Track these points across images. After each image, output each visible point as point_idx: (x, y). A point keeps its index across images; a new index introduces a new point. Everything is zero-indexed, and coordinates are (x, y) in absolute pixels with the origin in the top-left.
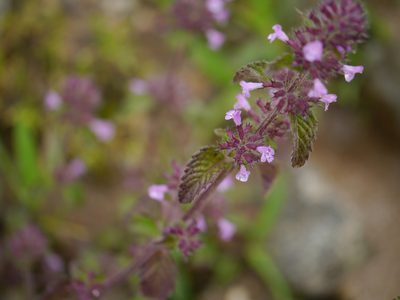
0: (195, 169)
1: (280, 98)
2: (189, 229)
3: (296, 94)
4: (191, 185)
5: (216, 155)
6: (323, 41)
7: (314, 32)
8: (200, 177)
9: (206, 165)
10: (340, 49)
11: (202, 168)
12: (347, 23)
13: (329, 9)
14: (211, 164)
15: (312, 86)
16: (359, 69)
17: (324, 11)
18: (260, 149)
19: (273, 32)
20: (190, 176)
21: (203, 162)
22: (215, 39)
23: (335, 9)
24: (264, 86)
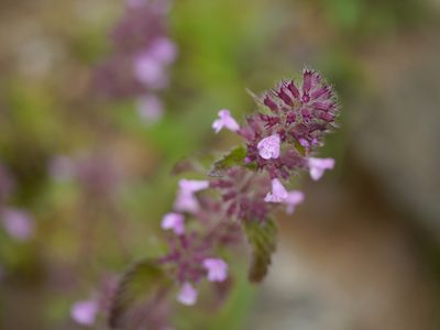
1: (231, 201)
6: (281, 133)
7: (271, 122)
10: (303, 142)
12: (310, 111)
13: (288, 93)
16: (329, 164)
17: (282, 95)
19: (219, 118)
23: (295, 93)
24: (212, 186)
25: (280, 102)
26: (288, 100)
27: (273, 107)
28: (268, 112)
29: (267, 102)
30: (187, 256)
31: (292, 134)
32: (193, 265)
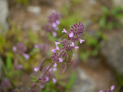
0: (44, 63)
1: (64, 46)
2: (43, 79)
3: (68, 46)
4: (43, 67)
5: (50, 60)
6: (74, 33)
7: (72, 31)
8: (45, 65)
9: (47, 62)
10: (78, 35)
11: (46, 63)
12: (80, 29)
13: (76, 25)
14: (48, 62)
15: (71, 44)
16: (84, 41)
17: (74, 26)
18: (59, 59)
19: (63, 30)
20: (43, 65)
21: (46, 61)
22: (55, 34)
23: (77, 25)
24: (61, 43)
25: (74, 27)
26: (75, 27)
27: (73, 28)
28: (72, 29)
29: (72, 27)
30: (56, 57)
31: (76, 33)
32: (57, 59)
